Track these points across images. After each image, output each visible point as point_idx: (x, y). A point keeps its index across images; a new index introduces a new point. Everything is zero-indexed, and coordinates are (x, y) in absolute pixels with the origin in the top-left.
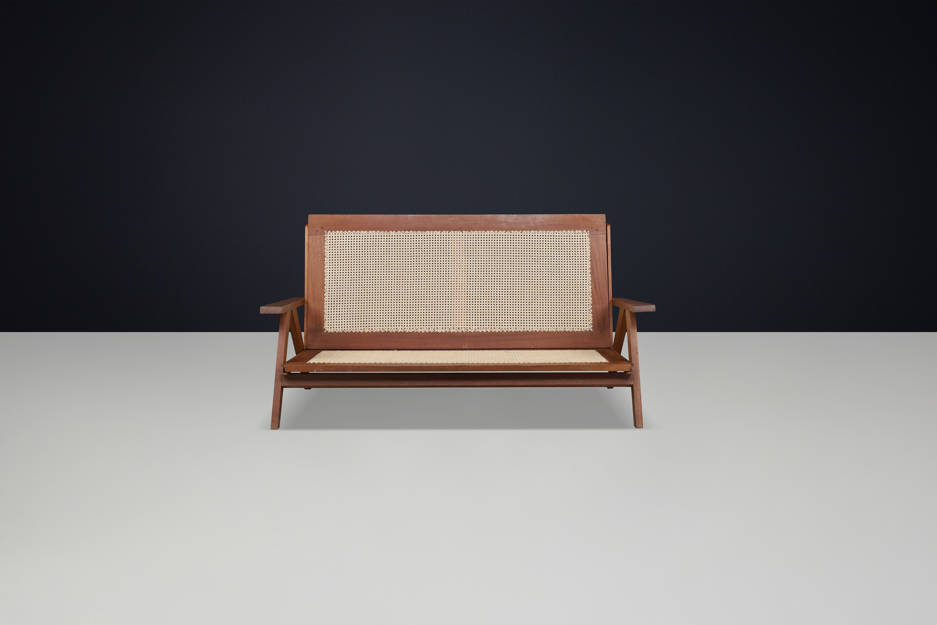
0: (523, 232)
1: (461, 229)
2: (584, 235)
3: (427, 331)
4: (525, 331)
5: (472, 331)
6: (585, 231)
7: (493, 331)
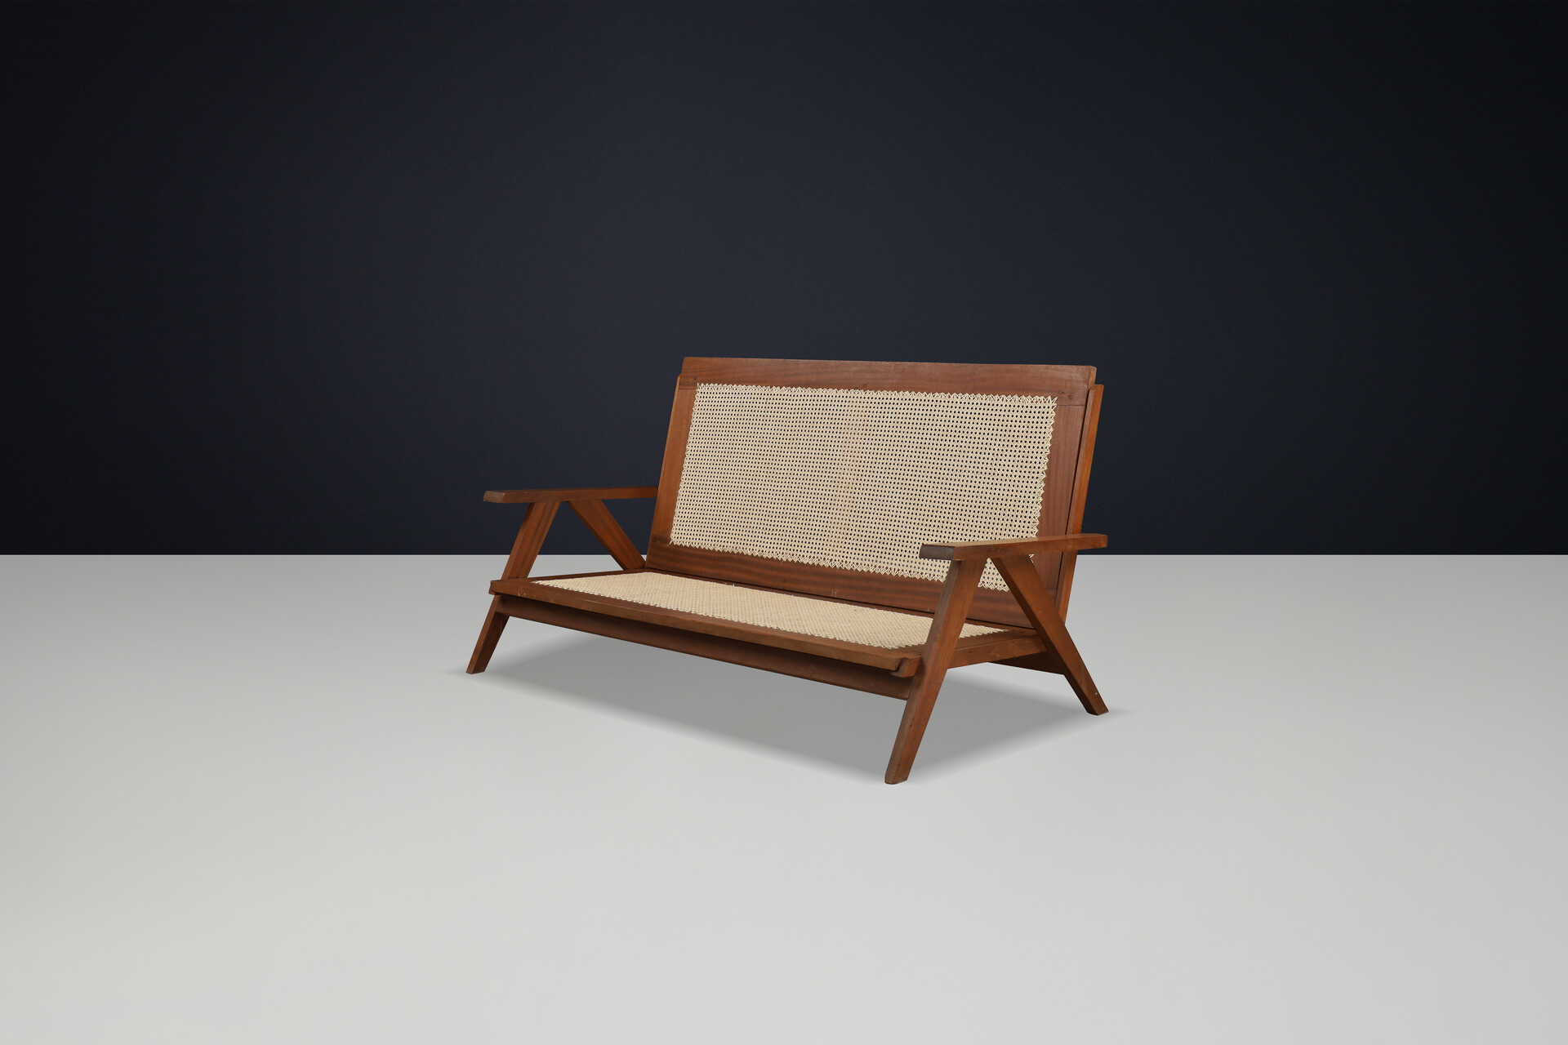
0: (952, 397)
1: (865, 387)
2: (1047, 405)
3: (790, 560)
4: (924, 578)
5: (849, 568)
6: (1049, 398)
7: (877, 572)
